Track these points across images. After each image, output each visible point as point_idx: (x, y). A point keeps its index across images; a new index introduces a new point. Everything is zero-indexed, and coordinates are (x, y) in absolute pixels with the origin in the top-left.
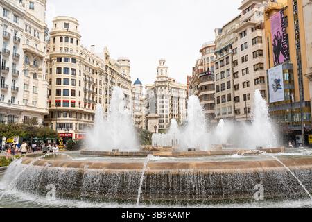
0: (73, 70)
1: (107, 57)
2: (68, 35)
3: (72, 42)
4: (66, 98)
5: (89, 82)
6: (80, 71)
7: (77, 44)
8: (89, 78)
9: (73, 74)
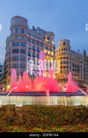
3: (67, 50)
5: (76, 66)
6: (70, 62)
7: (69, 50)
8: (76, 65)
9: (67, 63)
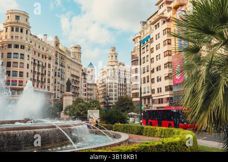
0: (22, 55)
1: (57, 44)
2: (19, 25)
3: (22, 31)
4: (15, 78)
5: (39, 65)
6: (28, 56)
7: (27, 33)
8: (39, 62)
9: (22, 58)
